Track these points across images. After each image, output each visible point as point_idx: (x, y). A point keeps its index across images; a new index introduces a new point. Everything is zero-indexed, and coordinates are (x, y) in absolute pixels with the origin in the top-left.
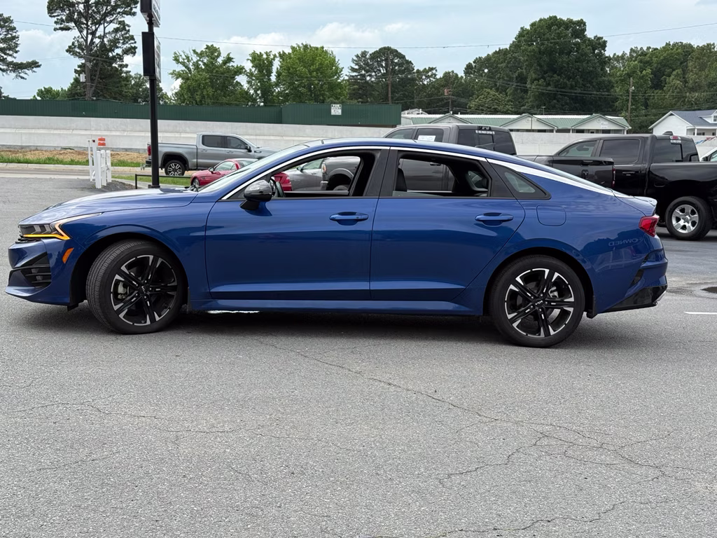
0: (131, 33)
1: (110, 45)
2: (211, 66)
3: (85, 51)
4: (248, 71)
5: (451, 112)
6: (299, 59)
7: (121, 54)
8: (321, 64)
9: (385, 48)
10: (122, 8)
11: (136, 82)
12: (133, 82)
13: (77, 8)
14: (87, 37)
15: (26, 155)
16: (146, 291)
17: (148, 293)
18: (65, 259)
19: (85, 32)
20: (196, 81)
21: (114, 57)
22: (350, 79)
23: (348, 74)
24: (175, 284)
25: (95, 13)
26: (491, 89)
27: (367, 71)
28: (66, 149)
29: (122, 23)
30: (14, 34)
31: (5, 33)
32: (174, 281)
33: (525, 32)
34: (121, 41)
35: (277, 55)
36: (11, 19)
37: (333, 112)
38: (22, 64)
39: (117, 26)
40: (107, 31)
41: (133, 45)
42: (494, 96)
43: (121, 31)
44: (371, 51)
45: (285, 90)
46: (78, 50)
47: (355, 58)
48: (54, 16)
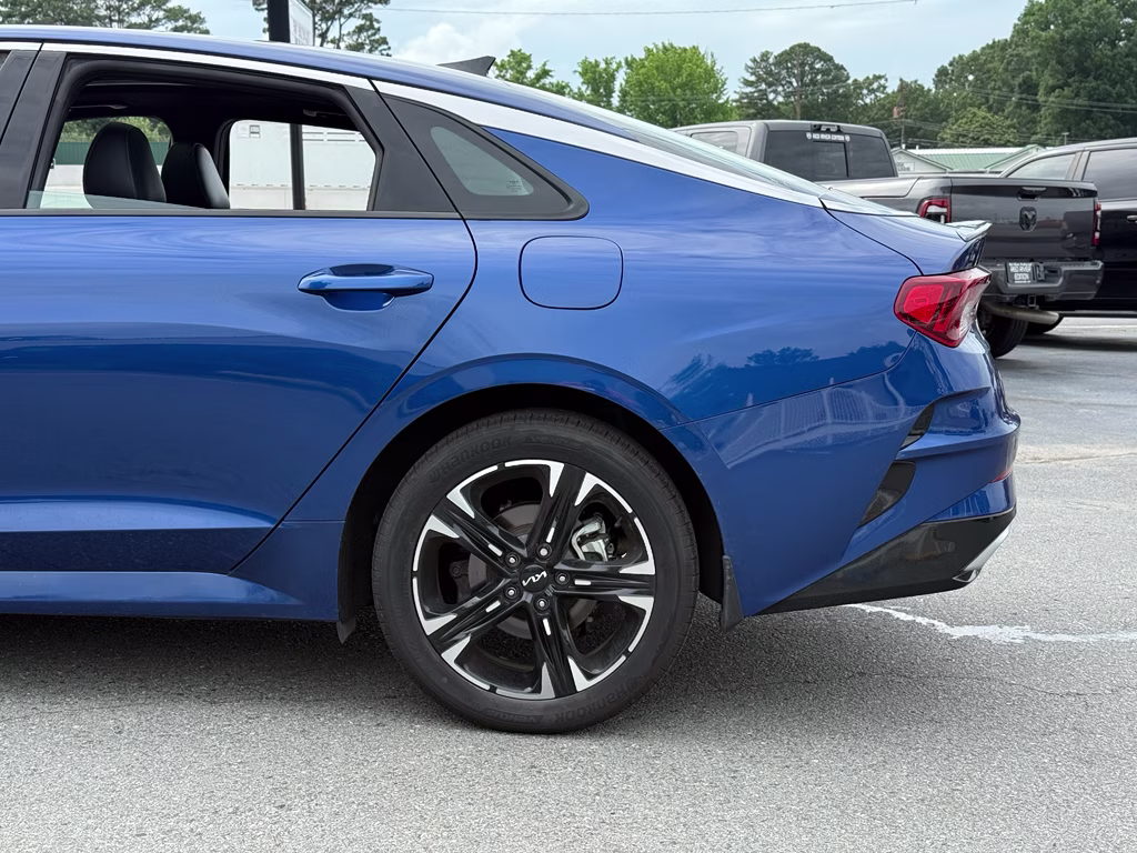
0: (382, 34)
4: (576, 91)
5: (904, 146)
6: (657, 68)
8: (689, 75)
9: (799, 46)
22: (742, 98)
23: (738, 90)
26: (979, 108)
27: (769, 85)
29: (369, 17)
33: (1036, 8)
34: (367, 47)
35: (623, 64)
36: (202, 16)
39: (362, 22)
40: (344, 31)
41: (386, 53)
42: (984, 118)
43: (367, 31)
44: (777, 52)
47: (751, 64)
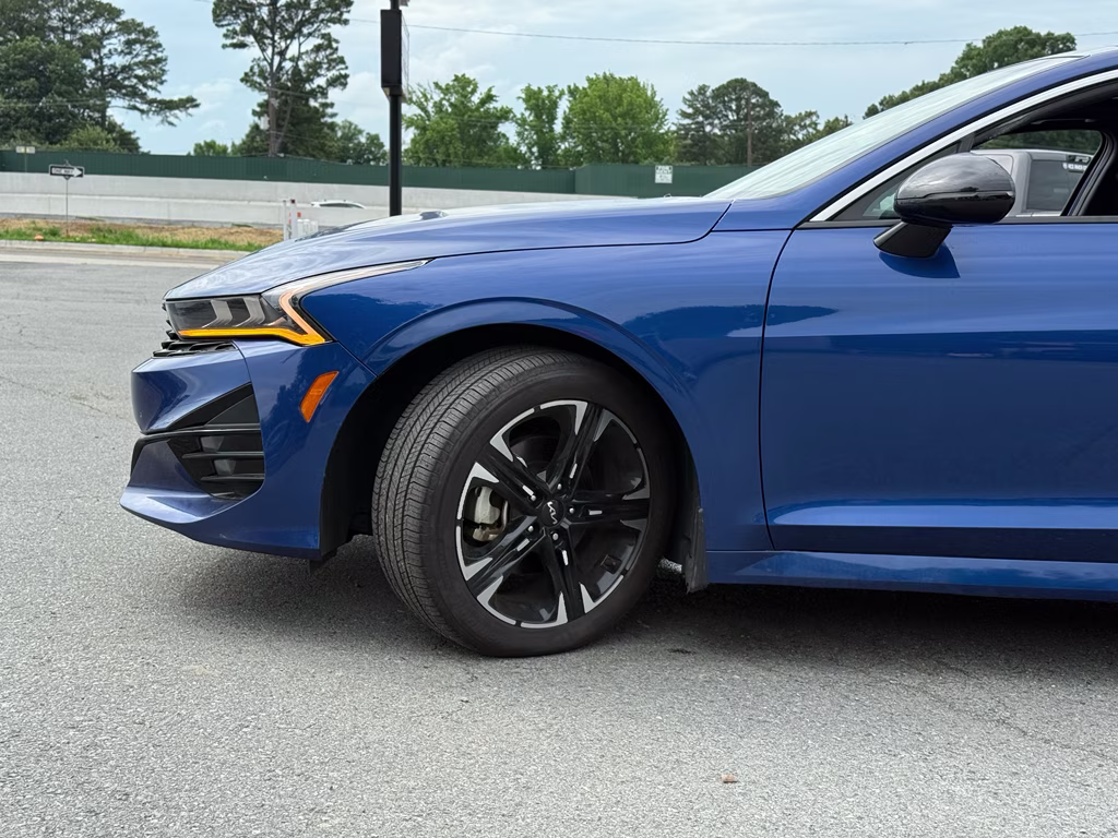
0: (340, 53)
1: (307, 72)
2: (461, 107)
3: (269, 82)
4: (519, 116)
6: (600, 97)
7: (324, 86)
8: (631, 104)
9: (736, 81)
10: (327, 12)
11: (344, 134)
12: (339, 134)
13: (258, 14)
14: (272, 59)
15: (175, 235)
16: (559, 517)
17: (566, 524)
18: (307, 409)
19: (269, 51)
20: (438, 132)
21: (313, 90)
22: (679, 129)
23: (676, 121)
24: (644, 494)
25: (285, 21)
27: (706, 117)
28: (239, 226)
29: (327, 37)
30: (159, 55)
31: (146, 53)
32: (641, 486)
34: (325, 66)
35: (566, 91)
36: (155, 30)
37: (658, 179)
38: (171, 101)
39: (319, 41)
40: (303, 50)
41: (343, 72)
43: (325, 50)
45: (577, 146)
46: (259, 80)
47: (688, 97)
48: (222, 26)
